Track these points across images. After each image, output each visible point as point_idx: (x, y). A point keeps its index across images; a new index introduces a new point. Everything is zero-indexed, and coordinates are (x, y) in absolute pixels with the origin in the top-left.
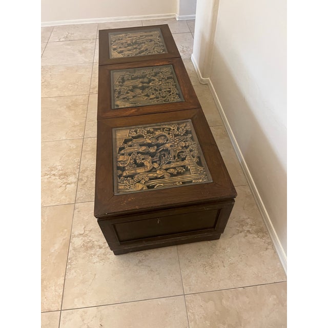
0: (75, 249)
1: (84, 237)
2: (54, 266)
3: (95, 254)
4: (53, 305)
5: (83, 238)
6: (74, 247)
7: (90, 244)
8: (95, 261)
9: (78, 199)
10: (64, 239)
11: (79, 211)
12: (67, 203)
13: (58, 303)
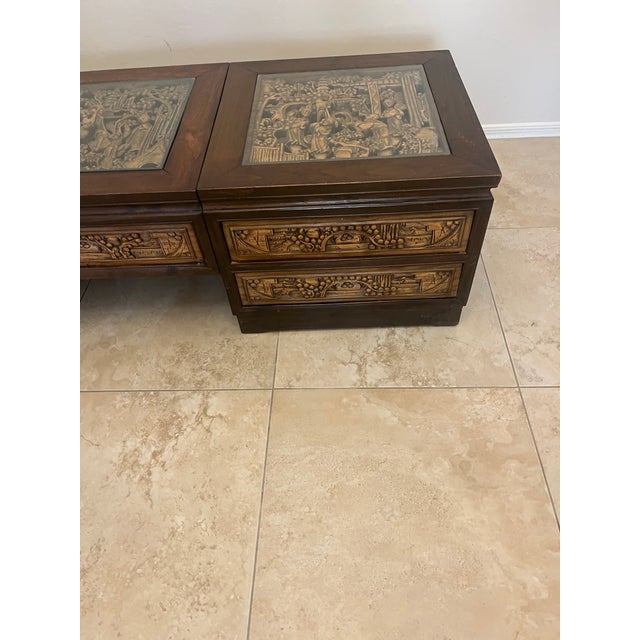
0: (394, 377)
1: (365, 362)
2: (429, 411)
3: (407, 341)
4: (511, 402)
5: (369, 363)
6: (389, 378)
7: (385, 351)
8: (421, 340)
9: (261, 385)
10: (368, 401)
11: (298, 379)
12: (267, 407)
13: (506, 393)
